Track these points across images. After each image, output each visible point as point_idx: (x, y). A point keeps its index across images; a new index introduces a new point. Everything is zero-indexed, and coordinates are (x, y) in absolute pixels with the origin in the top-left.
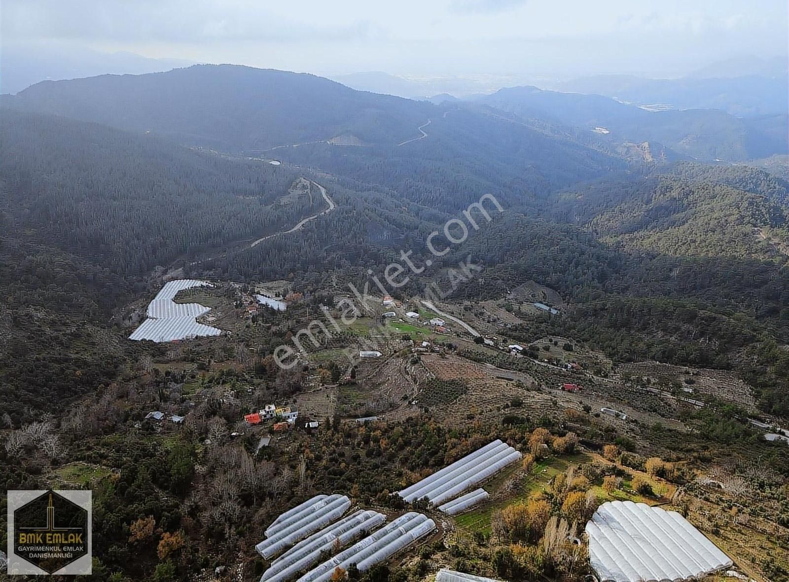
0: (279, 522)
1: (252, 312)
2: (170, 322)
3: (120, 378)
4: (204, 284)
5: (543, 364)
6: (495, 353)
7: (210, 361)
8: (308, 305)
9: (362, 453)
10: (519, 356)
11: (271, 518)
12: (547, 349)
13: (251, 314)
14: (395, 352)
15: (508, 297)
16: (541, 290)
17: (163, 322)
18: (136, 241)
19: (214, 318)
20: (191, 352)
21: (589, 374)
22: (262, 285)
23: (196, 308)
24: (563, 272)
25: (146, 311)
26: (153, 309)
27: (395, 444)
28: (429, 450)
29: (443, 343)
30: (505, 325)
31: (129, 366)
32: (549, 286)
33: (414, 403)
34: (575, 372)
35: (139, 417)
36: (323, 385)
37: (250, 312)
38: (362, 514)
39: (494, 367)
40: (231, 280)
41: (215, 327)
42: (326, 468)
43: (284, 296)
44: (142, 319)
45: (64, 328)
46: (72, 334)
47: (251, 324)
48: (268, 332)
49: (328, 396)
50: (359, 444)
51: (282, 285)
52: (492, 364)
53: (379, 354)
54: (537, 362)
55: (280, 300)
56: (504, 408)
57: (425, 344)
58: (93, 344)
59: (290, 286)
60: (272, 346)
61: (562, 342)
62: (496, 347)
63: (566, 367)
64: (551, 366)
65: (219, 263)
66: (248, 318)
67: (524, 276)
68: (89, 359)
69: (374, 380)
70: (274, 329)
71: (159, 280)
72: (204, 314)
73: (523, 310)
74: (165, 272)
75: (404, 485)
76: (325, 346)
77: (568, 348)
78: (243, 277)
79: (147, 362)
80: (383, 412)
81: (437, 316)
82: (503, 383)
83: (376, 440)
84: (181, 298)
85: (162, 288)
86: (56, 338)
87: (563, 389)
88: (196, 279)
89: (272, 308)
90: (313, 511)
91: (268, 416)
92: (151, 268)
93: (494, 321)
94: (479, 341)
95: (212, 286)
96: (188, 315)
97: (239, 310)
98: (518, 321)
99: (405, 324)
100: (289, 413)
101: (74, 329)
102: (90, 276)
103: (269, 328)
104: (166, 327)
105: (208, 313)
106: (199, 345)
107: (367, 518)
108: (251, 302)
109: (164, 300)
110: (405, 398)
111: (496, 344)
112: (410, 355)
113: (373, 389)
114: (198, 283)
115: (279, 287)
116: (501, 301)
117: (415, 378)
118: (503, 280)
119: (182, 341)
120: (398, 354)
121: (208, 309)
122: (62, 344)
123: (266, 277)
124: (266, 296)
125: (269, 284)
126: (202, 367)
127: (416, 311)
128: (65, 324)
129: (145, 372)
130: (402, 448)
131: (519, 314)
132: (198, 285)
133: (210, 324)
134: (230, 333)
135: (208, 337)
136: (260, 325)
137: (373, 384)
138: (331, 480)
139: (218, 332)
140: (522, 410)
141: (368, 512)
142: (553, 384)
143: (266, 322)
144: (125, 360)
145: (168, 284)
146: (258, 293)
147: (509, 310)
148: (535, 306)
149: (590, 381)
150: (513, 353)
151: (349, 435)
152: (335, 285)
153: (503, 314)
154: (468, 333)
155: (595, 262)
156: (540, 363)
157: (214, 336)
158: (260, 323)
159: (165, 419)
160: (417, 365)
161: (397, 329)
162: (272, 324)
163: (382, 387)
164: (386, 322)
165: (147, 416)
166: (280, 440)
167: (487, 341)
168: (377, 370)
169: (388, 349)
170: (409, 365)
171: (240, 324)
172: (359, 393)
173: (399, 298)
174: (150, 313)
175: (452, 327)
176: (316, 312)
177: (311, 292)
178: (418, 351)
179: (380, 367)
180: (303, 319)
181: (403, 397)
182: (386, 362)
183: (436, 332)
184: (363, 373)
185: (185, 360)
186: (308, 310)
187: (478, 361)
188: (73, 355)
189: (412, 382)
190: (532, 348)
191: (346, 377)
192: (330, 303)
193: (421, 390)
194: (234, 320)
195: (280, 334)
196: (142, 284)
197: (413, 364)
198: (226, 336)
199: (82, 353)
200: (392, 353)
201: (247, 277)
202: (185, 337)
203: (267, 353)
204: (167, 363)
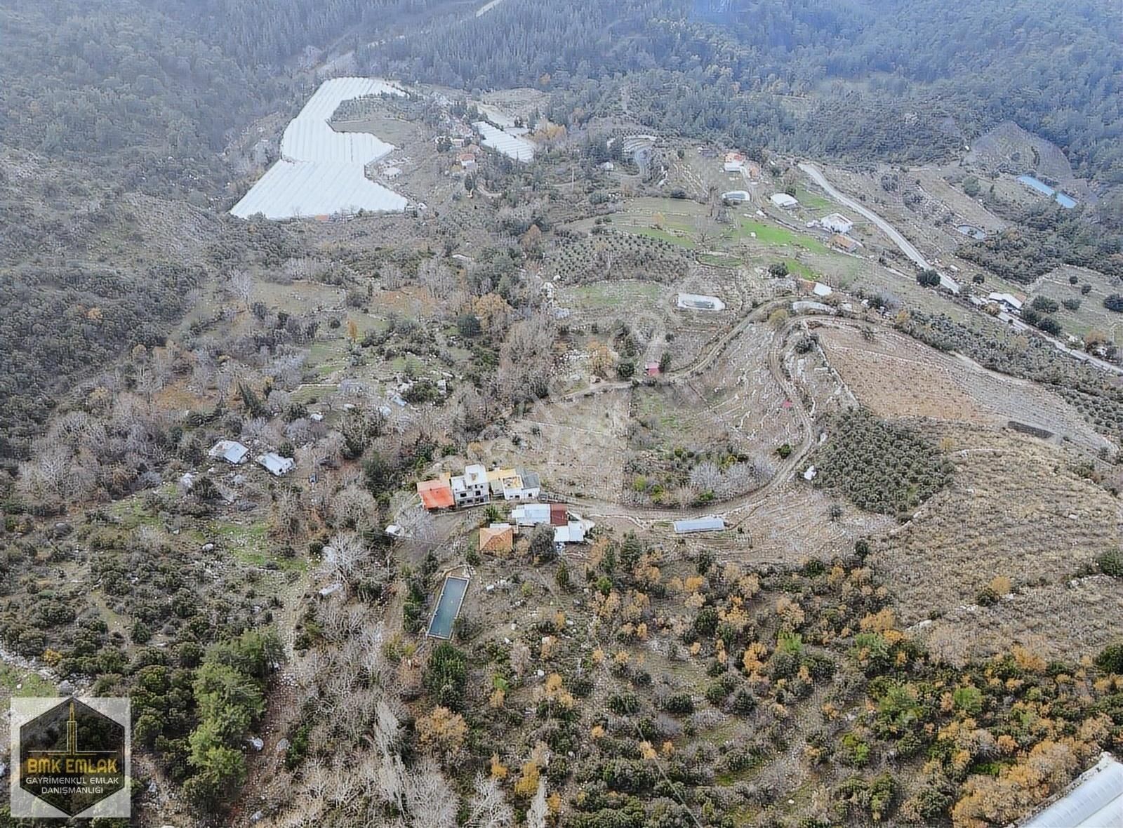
1: (468, 164)
4: (389, 90)
5: (1075, 354)
7: (371, 289)
8: (574, 157)
10: (1020, 326)
12: (1072, 306)
13: (465, 168)
14: (755, 305)
15: (965, 158)
16: (1029, 144)
17: (304, 171)
19: (397, 171)
20: (343, 254)
22: (494, 96)
23: (368, 145)
25: (279, 143)
26: (291, 139)
29: (858, 290)
32: (1048, 136)
33: (807, 475)
35: (195, 457)
36: (597, 381)
37: (464, 164)
39: (978, 368)
40: (437, 81)
41: (397, 190)
43: (531, 127)
44: (270, 160)
45: (75, 200)
46: (91, 217)
47: (464, 190)
48: (493, 216)
49: (607, 417)
51: (531, 100)
52: (972, 357)
54: (1060, 346)
55: (522, 136)
56: (1078, 576)
57: (823, 290)
58: (138, 238)
59: (543, 104)
60: (497, 266)
61: (1099, 285)
62: (963, 298)
65: (418, 46)
67: (997, 112)
68: (127, 275)
69: (709, 378)
70: (506, 212)
71: (311, 75)
72: (380, 159)
73: (999, 194)
74: (322, 60)
76: (606, 272)
78: (460, 78)
80: (735, 497)
81: (834, 206)
84: (344, 117)
85: (312, 94)
86: (56, 226)
88: (374, 76)
89: (505, 156)
92: (297, 49)
93: (947, 221)
94: (928, 280)
96: (352, 158)
97: (444, 158)
98: (996, 224)
99: (770, 223)
100: (521, 492)
101: (95, 205)
103: (496, 206)
104: (308, 183)
105: (387, 158)
106: (362, 234)
108: (468, 142)
109: (313, 122)
110: (785, 454)
111: (963, 288)
112: (791, 322)
115: (522, 103)
116: (953, 168)
117: (807, 396)
119: (333, 219)
120: (760, 311)
121: (388, 148)
122: (68, 240)
123: (500, 80)
124: (497, 126)
125: (506, 95)
126: (355, 302)
127: (791, 193)
128: (76, 192)
131: (996, 205)
132: (376, 91)
133: (387, 182)
134: (424, 207)
135: (382, 215)
136: (480, 195)
137: (707, 390)
139: (400, 204)
143: (493, 189)
144: (203, 274)
145: (324, 84)
146: (483, 118)
147: (972, 193)
148: (1021, 184)
150: (1003, 317)
152: (625, 108)
153: (960, 203)
154: (898, 254)
156: (1069, 350)
157: (393, 212)
158: (482, 189)
159: (250, 460)
160: (809, 355)
161: (753, 234)
162: (504, 196)
163: (727, 401)
164: (730, 214)
165: (213, 452)
166: (492, 592)
167: (946, 281)
168: (715, 349)
169: (737, 292)
170: (789, 353)
171: (444, 190)
172: (676, 411)
173: (755, 157)
174: (287, 148)
175: (865, 238)
176: (588, 176)
177: (581, 121)
178: (808, 312)
179: (721, 342)
180: (562, 188)
181: (779, 450)
182: (735, 331)
183: (834, 248)
184: (684, 353)
185: (324, 280)
186: (573, 166)
187: (944, 349)
188: (92, 267)
189: (798, 405)
190: (1041, 304)
191: (648, 364)
192: (616, 155)
193: (824, 437)
194: (434, 176)
195: (516, 230)
196: (284, 81)
197: (800, 352)
198: (415, 215)
199: (113, 259)
200: (748, 305)
201: (466, 79)
202: (339, 211)
203: (487, 282)
204: (291, 283)
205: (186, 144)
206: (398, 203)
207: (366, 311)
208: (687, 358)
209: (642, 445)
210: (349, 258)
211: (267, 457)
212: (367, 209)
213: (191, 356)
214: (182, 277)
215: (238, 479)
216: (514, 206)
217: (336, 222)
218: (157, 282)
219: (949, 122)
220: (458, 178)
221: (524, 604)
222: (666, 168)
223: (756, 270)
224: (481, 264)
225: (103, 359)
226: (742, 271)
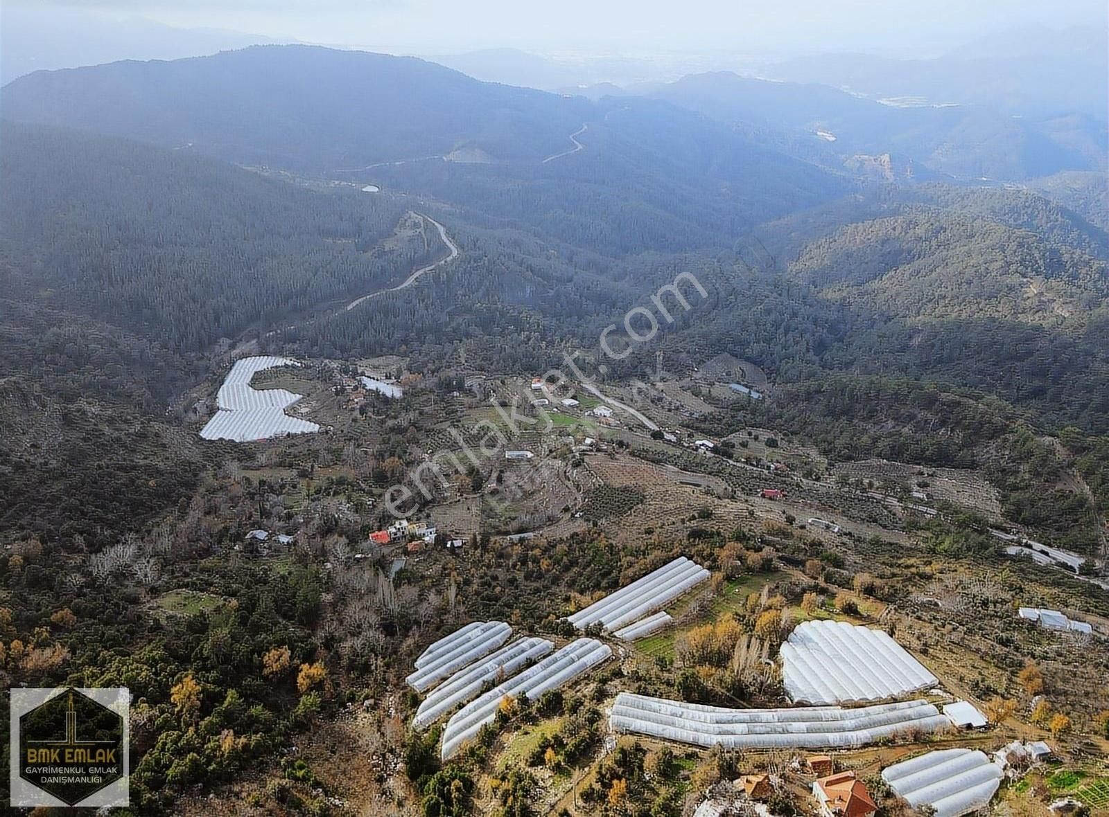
0: (430, 652)
1: (359, 400)
2: (249, 415)
3: (202, 490)
4: (289, 363)
5: (738, 464)
6: (678, 452)
7: (312, 466)
8: (431, 391)
9: (520, 576)
10: (709, 454)
11: (420, 648)
12: (744, 445)
13: (357, 403)
14: (551, 451)
15: (695, 375)
16: (737, 366)
17: (240, 416)
18: (192, 304)
19: (308, 410)
20: (286, 454)
21: (797, 477)
22: (365, 362)
23: (283, 396)
24: (768, 341)
25: (215, 401)
26: (224, 397)
27: (559, 565)
28: (601, 570)
29: (612, 440)
30: (691, 414)
31: (211, 472)
32: (748, 359)
33: (577, 515)
34: (779, 475)
35: (238, 537)
36: (461, 495)
37: (356, 400)
38: (526, 642)
39: (677, 469)
40: (324, 356)
41: (309, 420)
42: (477, 593)
43: (397, 378)
44: (212, 411)
46: (136, 434)
47: (359, 416)
48: (382, 427)
49: (468, 509)
50: (514, 566)
51: (393, 363)
52: (674, 466)
54: (731, 462)
55: (392, 384)
56: (690, 520)
57: (588, 441)
58: (164, 445)
59: (403, 364)
60: (392, 446)
61: (765, 435)
62: (679, 443)
63: (769, 468)
64: (749, 467)
65: (305, 333)
66: (353, 409)
67: (716, 347)
68: (161, 466)
70: (390, 423)
71: (226, 358)
72: (294, 404)
73: (714, 393)
74: (233, 346)
75: (573, 610)
77: (772, 443)
78: (338, 352)
79: (233, 469)
80: (540, 527)
81: (602, 403)
82: (689, 489)
83: (536, 561)
84: (259, 381)
85: (231, 369)
86: (119, 439)
87: (763, 496)
88: (275, 355)
89: (384, 395)
90: (469, 640)
91: (399, 534)
92: (213, 341)
93: (677, 409)
94: (657, 435)
95: (299, 365)
96: (273, 405)
97: (341, 398)
98: (708, 409)
99: (562, 415)
100: (425, 530)
101: (138, 428)
102: (135, 354)
103: (383, 422)
104: (245, 422)
105: (299, 402)
106: (293, 445)
107: (533, 645)
108: (356, 388)
109: (237, 386)
110: (566, 510)
111: (679, 440)
112: (570, 456)
113: (525, 499)
114: (280, 362)
115: (388, 365)
116: (686, 381)
117: (578, 485)
118: (688, 352)
119: (270, 440)
120: (554, 454)
121: (298, 397)
122: (126, 447)
123: (371, 351)
124: (374, 379)
125: (375, 361)
126: (303, 474)
127: (575, 398)
128: (126, 421)
129: (232, 482)
130: (567, 569)
131: (709, 399)
132: (279, 364)
133: (303, 417)
134: (332, 429)
135: (303, 434)
136: (370, 417)
138: (485, 605)
139: (315, 428)
140: (712, 522)
141: (534, 640)
142: (750, 490)
143: (379, 414)
144: (204, 466)
145: (238, 362)
146: (363, 374)
147: (697, 394)
148: (730, 388)
149: (798, 485)
150: (701, 451)
151: (501, 556)
152: (464, 362)
153: (688, 400)
154: (642, 426)
155: (811, 326)
156: (735, 463)
157: (311, 433)
158: (371, 414)
159: (270, 538)
160: (579, 467)
162: (387, 416)
163: (536, 496)
165: (248, 536)
166: (418, 562)
167: (667, 436)
169: (541, 448)
170: (569, 468)
171: (344, 419)
174: (221, 403)
175: (622, 419)
176: (443, 400)
177: (433, 372)
178: (580, 451)
180: (426, 409)
181: (563, 509)
183: (601, 425)
184: (511, 479)
185: (280, 466)
186: (432, 396)
187: (657, 462)
188: (141, 461)
189: (574, 490)
190: (725, 444)
191: (490, 484)
192: (460, 387)
193: (587, 499)
194: (335, 411)
195: (399, 430)
196: (203, 363)
197: (575, 467)
198: (327, 433)
199: (151, 458)
200: (548, 453)
201: (344, 352)
202: (272, 435)
203: (387, 455)
204: (258, 469)
205: (148, 405)
207: (312, 478)
210: (291, 456)
211: (279, 536)
212: (293, 431)
214: (193, 467)
215: (266, 545)
217: (271, 442)
219: (684, 355)
222: (494, 392)
223: (552, 436)
226: (544, 438)
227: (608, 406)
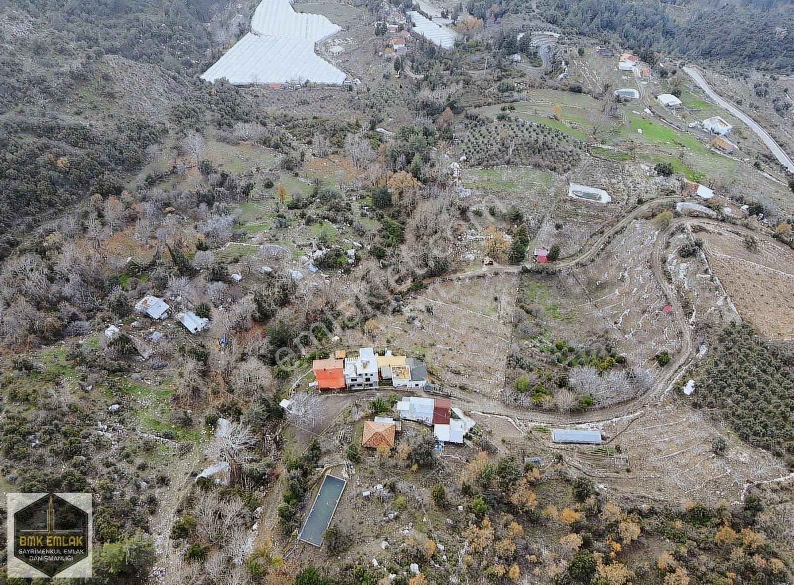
1: (398, 48)
3: (142, 176)
7: (303, 155)
8: (488, 48)
14: (640, 200)
17: (266, 44)
19: (341, 49)
20: (286, 120)
23: (320, 25)
25: (251, 18)
26: (260, 16)
33: (685, 389)
36: (491, 264)
37: (395, 47)
41: (338, 66)
43: (455, 18)
44: (242, 33)
45: (60, 59)
46: (72, 75)
47: (393, 71)
53: (605, 198)
55: (447, 25)
57: (705, 192)
58: (111, 96)
60: (412, 145)
68: (98, 128)
69: (592, 272)
70: (425, 94)
72: (329, 38)
76: (507, 158)
81: (714, 110)
89: (431, 43)
91: (360, 380)
96: (306, 35)
97: (379, 41)
99: (655, 121)
100: (409, 382)
101: (76, 64)
103: (418, 87)
105: (334, 37)
106: (305, 103)
108: (401, 28)
110: (664, 362)
112: (675, 223)
117: (687, 301)
119: (283, 88)
120: (644, 208)
121: (336, 28)
122: (50, 94)
124: (427, 16)
126: (288, 166)
127: (677, 94)
128: (62, 51)
133: (331, 58)
134: (359, 82)
135: (323, 86)
136: (406, 76)
137: (590, 282)
139: (340, 78)
143: (417, 71)
144: (165, 131)
146: (416, 8)
152: (534, 7)
154: (770, 159)
157: (333, 85)
158: (408, 71)
159: (170, 317)
160: (692, 259)
161: (640, 131)
162: (426, 78)
163: (608, 296)
164: (621, 110)
165: (139, 306)
166: (367, 498)
168: (601, 240)
169: (622, 186)
170: (671, 256)
171: (377, 69)
172: (560, 300)
173: (647, 58)
174: (256, 23)
175: (741, 141)
176: (499, 66)
178: (691, 215)
179: (606, 235)
180: (475, 75)
181: (657, 356)
182: (620, 225)
183: (713, 149)
184: (571, 242)
185: (265, 143)
186: (487, 56)
188: (68, 119)
189: (678, 312)
191: (538, 249)
192: (524, 48)
193: (703, 350)
194: (370, 56)
195: (431, 110)
197: (683, 257)
198: (351, 89)
199: (87, 113)
200: (633, 200)
202: (289, 80)
203: (402, 158)
204: (237, 144)
206: (337, 77)
207: (297, 175)
208: (573, 248)
209: (526, 335)
210: (290, 125)
211: (185, 316)
212: (312, 81)
213: (140, 207)
214: (146, 133)
215: (157, 335)
216: (433, 90)
217: (286, 89)
218: (123, 136)
220: (389, 60)
221: (397, 518)
222: (567, 64)
223: (642, 166)
224: (399, 142)
225: (66, 203)
226: (629, 166)
227: (727, 116)
